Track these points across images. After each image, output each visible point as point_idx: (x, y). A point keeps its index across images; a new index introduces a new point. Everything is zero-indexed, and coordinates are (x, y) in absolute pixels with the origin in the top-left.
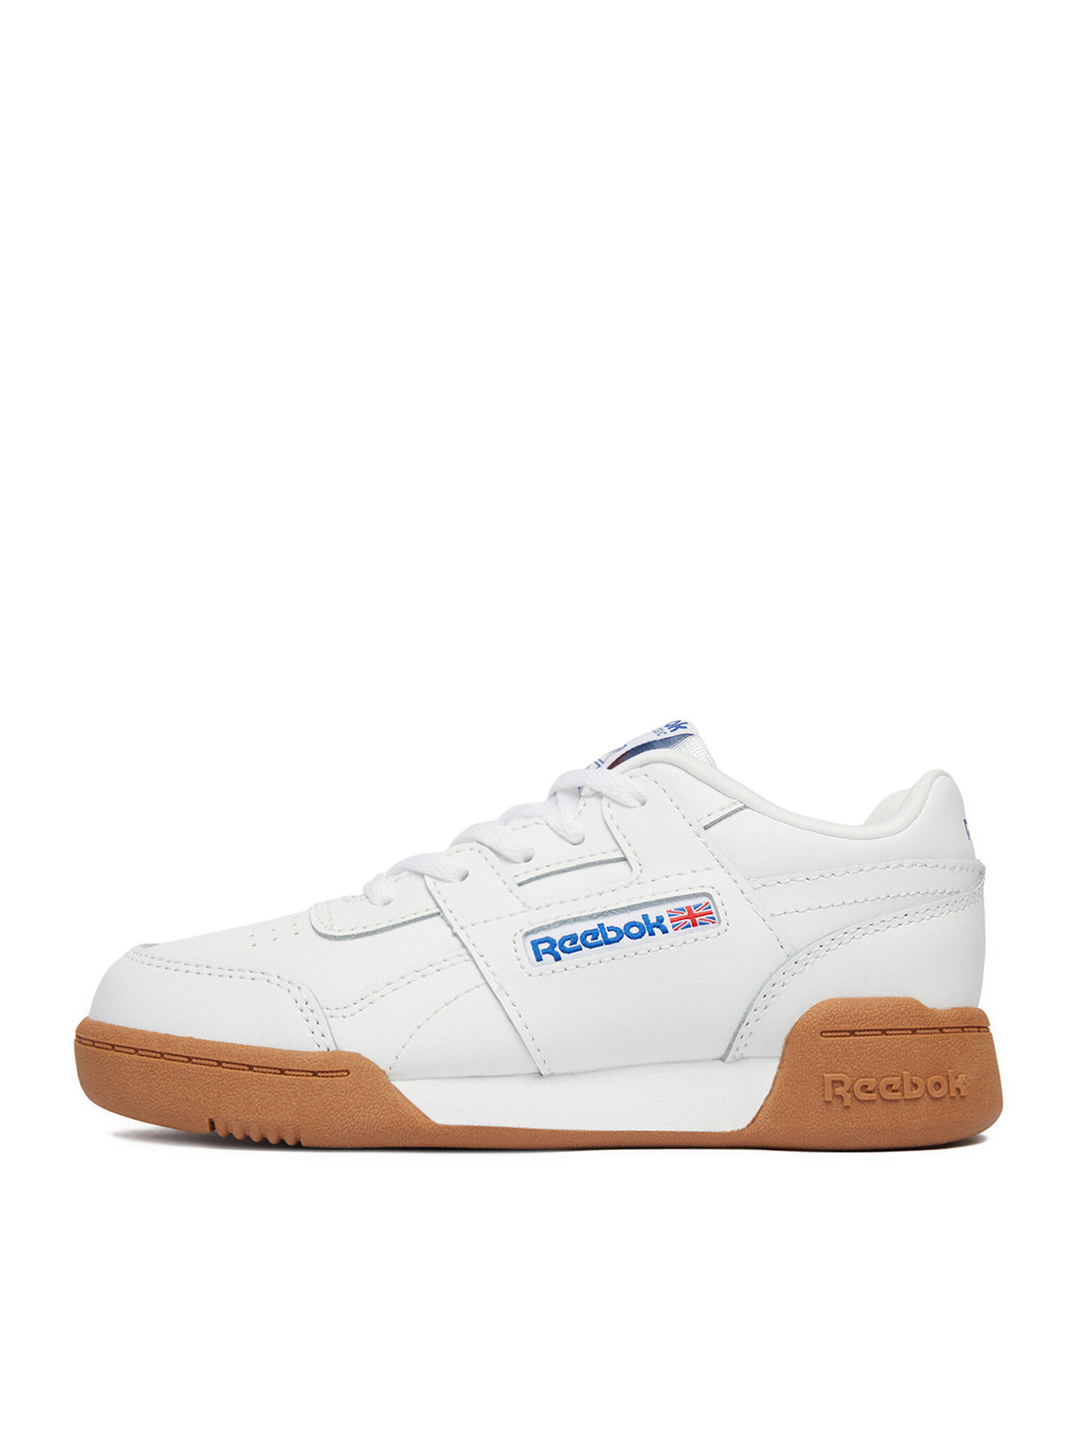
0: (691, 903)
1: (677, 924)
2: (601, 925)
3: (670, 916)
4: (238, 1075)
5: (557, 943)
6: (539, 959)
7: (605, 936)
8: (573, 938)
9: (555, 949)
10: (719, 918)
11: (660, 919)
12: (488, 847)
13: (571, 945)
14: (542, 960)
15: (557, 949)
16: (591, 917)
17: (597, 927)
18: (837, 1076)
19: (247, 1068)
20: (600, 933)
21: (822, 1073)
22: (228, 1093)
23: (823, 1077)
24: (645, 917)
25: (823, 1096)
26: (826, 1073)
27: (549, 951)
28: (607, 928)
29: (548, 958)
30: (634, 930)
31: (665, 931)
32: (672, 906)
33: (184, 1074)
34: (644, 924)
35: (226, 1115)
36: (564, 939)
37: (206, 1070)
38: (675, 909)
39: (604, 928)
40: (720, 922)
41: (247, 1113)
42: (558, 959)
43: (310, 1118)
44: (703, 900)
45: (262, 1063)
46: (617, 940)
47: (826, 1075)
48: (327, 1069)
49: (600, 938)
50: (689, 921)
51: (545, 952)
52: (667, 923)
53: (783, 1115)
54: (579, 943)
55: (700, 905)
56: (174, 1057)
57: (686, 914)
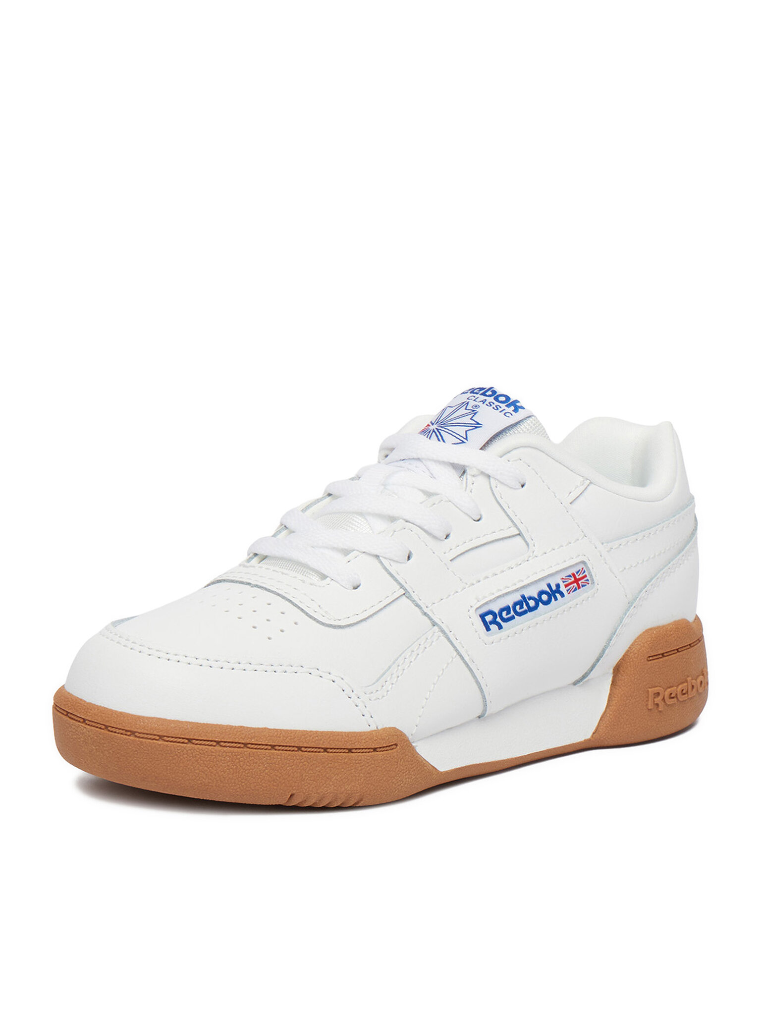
0: (574, 571)
1: (569, 589)
2: (523, 597)
3: (564, 582)
4: (317, 757)
5: (497, 613)
6: (488, 629)
7: (527, 604)
8: (507, 609)
9: (497, 620)
10: (593, 580)
11: (558, 586)
12: (418, 526)
13: (507, 615)
14: (490, 630)
15: (498, 619)
16: (517, 590)
17: (521, 598)
18: (656, 690)
19: (322, 750)
20: (524, 603)
21: (647, 688)
22: (309, 772)
23: (648, 691)
24: (549, 586)
25: (647, 705)
26: (650, 688)
27: (494, 622)
28: (528, 598)
29: (493, 627)
30: (545, 597)
31: (562, 595)
32: (564, 575)
33: (270, 760)
34: (549, 591)
35: (308, 790)
36: (502, 610)
37: (289, 755)
38: (566, 577)
39: (525, 598)
40: (593, 583)
41: (325, 787)
42: (500, 627)
43: (374, 786)
44: (580, 567)
45: (335, 746)
46: (536, 607)
47: (650, 690)
48: (384, 745)
49: (525, 607)
50: (575, 584)
51: (491, 623)
52: (563, 589)
53: (619, 723)
54: (512, 613)
55: (580, 570)
56: (258, 746)
57: (573, 579)
